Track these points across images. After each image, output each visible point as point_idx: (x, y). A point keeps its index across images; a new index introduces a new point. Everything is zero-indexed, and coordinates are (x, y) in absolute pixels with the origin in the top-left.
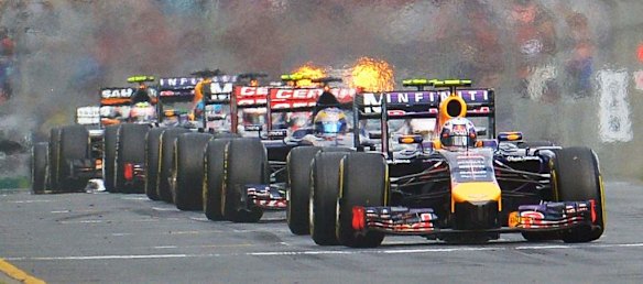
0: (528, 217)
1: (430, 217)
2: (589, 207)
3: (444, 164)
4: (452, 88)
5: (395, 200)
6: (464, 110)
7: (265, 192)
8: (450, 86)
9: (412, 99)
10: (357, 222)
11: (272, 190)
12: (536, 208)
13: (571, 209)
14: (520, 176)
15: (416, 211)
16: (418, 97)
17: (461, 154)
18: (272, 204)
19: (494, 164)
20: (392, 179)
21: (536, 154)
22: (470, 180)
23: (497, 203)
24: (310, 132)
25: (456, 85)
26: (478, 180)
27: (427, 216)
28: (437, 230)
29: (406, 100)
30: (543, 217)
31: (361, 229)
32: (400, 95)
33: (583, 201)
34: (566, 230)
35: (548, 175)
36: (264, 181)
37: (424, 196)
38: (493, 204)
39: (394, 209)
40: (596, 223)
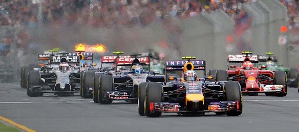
0: (214, 107)
1: (178, 106)
2: (236, 103)
3: (184, 87)
4: (188, 60)
5: (166, 100)
6: (193, 67)
7: (113, 93)
8: (188, 59)
9: (176, 64)
10: (151, 108)
11: (115, 93)
12: (217, 103)
13: (229, 104)
14: (212, 92)
15: (173, 104)
16: (178, 63)
17: (190, 84)
18: (115, 98)
19: (202, 87)
20: (165, 92)
21: (219, 84)
22: (193, 93)
23: (202, 101)
24: (130, 73)
25: (190, 59)
26: (196, 93)
27: (177, 106)
28: (180, 111)
29: (173, 64)
30: (219, 107)
31: (153, 111)
32: (171, 62)
33: (234, 101)
34: (228, 112)
35: (222, 92)
36: (113, 90)
37: (178, 98)
38: (201, 102)
39: (165, 103)
40: (239, 109)
